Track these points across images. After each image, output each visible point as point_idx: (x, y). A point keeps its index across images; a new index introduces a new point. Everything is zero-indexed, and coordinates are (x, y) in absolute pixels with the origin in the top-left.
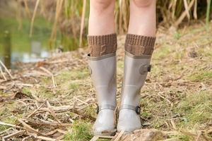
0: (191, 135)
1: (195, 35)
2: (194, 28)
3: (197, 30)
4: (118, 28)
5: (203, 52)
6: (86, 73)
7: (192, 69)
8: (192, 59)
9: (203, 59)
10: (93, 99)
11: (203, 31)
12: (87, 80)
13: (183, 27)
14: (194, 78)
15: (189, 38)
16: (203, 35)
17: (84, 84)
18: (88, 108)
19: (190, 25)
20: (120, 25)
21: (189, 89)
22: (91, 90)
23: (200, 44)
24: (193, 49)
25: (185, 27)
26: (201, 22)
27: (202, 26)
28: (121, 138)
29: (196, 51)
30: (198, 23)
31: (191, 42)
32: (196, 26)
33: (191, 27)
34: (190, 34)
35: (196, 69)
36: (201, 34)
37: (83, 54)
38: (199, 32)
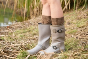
0: (68, 55)
1: (69, 15)
2: (69, 13)
3: (70, 14)
4: (39, 13)
5: (72, 22)
6: (26, 31)
7: (68, 29)
8: (68, 25)
9: (72, 25)
10: (29, 41)
11: (72, 14)
12: (27, 33)
13: (65, 12)
14: (69, 33)
15: (67, 17)
16: (72, 16)
17: (26, 35)
18: (27, 45)
19: (67, 11)
20: (40, 11)
21: (67, 37)
22: (28, 37)
23: (71, 19)
24: (69, 21)
25: (66, 12)
26: (72, 10)
27: (72, 12)
28: (40, 57)
29: (70, 22)
30: (71, 11)
31: (68, 18)
32: (70, 12)
33: (68, 12)
34: (67, 15)
35: (70, 29)
36: (72, 15)
37: (25, 23)
38: (71, 15)
